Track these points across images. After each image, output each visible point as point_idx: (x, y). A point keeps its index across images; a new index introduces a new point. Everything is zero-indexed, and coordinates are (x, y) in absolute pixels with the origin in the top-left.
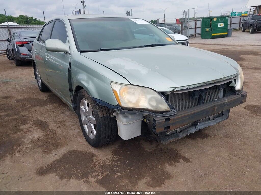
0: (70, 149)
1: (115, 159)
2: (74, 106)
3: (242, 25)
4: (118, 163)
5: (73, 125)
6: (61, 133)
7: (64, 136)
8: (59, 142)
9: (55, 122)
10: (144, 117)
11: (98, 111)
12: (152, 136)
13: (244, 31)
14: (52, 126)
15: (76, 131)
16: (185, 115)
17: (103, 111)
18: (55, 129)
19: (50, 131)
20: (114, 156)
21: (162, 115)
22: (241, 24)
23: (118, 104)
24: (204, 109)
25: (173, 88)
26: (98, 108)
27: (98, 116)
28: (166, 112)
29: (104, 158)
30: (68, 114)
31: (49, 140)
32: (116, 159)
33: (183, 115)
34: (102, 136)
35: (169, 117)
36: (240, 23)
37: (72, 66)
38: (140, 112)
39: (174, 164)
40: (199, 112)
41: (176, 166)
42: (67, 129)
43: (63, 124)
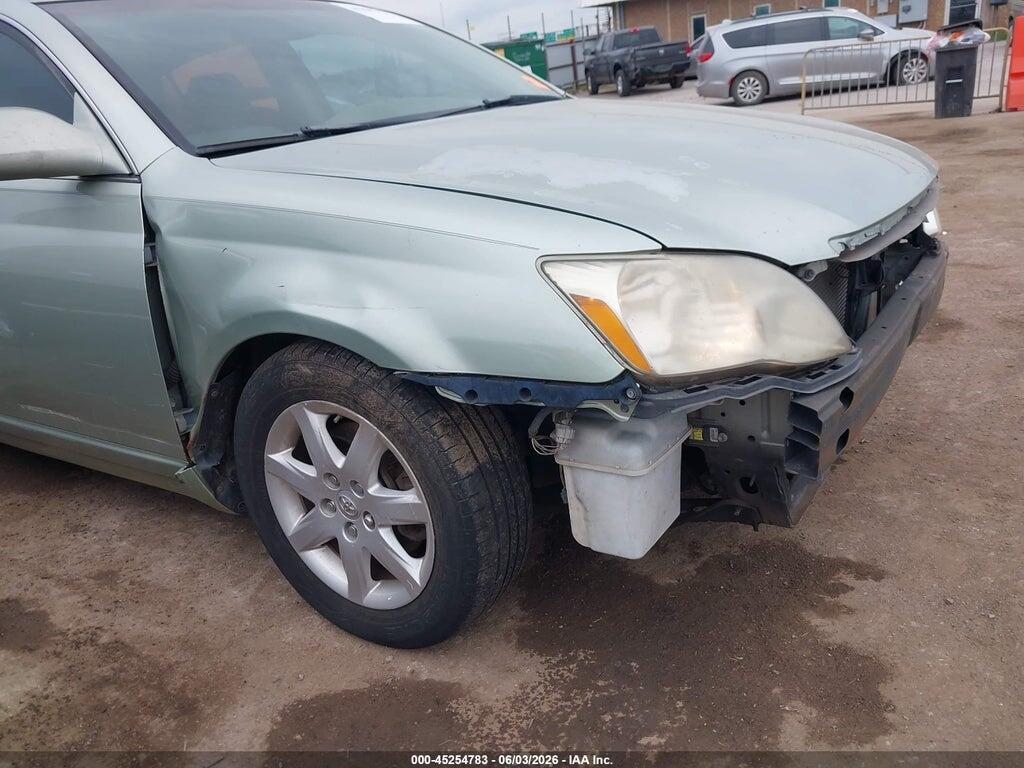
0: (283, 699)
1: (566, 674)
2: (207, 465)
3: (587, 70)
4: (598, 689)
5: (195, 574)
6: (159, 631)
7: (186, 644)
8: (185, 685)
9: (70, 583)
10: (695, 419)
11: (446, 442)
12: (735, 502)
13: (594, 92)
14: (64, 611)
15: (236, 597)
17: (468, 443)
18: (102, 618)
19: (78, 645)
20: (547, 661)
21: (825, 381)
22: (581, 70)
23: (627, 370)
25: (844, 240)
26: (439, 432)
27: (453, 471)
28: (832, 363)
29: (511, 686)
30: (116, 526)
31: (111, 694)
32: (570, 671)
34: (483, 577)
35: (847, 386)
36: (574, 65)
37: (173, 240)
38: (741, 387)
39: (839, 607)
41: (850, 611)
42: (171, 600)
43: (132, 583)
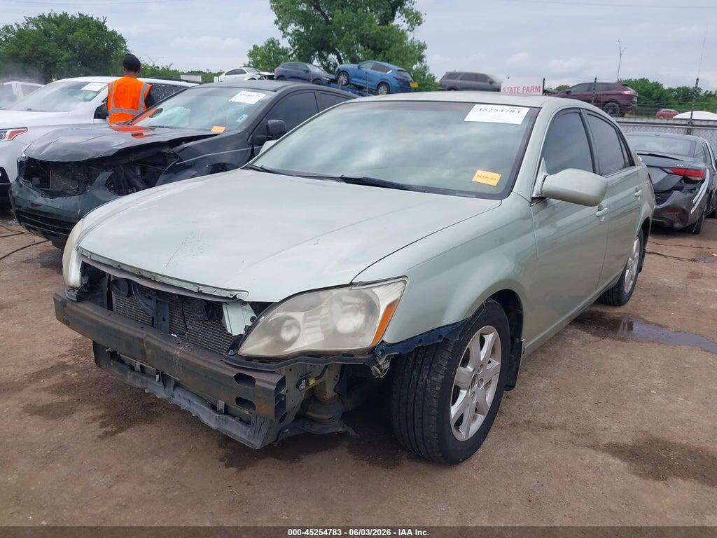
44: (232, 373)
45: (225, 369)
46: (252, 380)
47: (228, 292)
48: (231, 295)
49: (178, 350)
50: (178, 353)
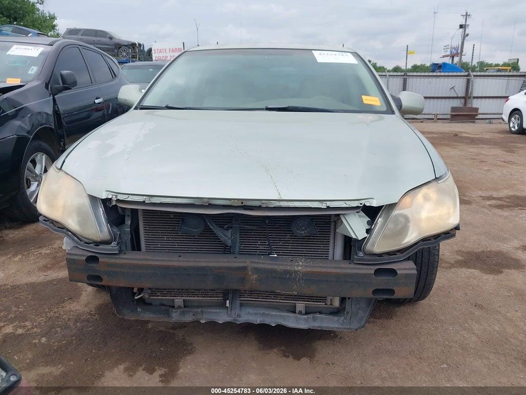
16: (140, 262)
24: (203, 264)
25: (112, 194)
33: (135, 262)
35: (97, 255)
40: (185, 269)
44: (371, 270)
45: (361, 269)
46: (393, 272)
47: (357, 202)
48: (361, 204)
49: (298, 266)
50: (300, 268)
